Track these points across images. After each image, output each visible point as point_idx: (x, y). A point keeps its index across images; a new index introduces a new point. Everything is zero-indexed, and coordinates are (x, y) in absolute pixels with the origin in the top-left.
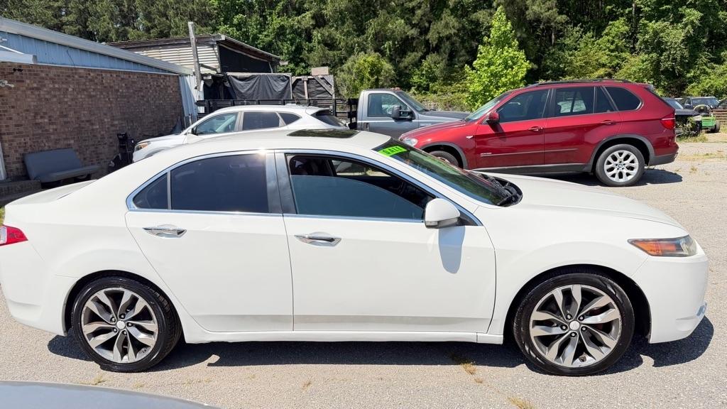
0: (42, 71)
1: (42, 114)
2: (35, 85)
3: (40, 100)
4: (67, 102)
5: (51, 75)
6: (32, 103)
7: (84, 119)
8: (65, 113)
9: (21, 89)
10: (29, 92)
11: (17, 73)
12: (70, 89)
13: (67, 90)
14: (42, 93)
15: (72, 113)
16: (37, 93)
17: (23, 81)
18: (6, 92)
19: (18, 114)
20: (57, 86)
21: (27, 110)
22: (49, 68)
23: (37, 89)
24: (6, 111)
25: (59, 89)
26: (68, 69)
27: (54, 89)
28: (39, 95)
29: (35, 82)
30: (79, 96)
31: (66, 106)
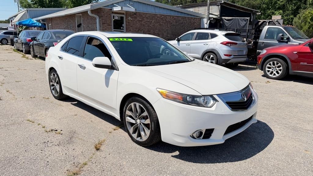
0: (144, 15)
1: (141, 30)
2: (140, 20)
3: (141, 25)
4: (151, 26)
5: (147, 16)
6: (138, 26)
7: (156, 33)
8: (149, 30)
9: (136, 20)
10: (138, 22)
11: (135, 15)
12: (153, 22)
13: (152, 22)
14: (142, 22)
15: (152, 30)
16: (141, 22)
17: (136, 18)
18: (130, 21)
19: (133, 29)
20: (148, 20)
21: (136, 28)
22: (146, 14)
23: (141, 21)
24: (129, 28)
25: (149, 21)
26: (153, 14)
27: (147, 21)
28: (141, 23)
29: (140, 18)
30: (156, 24)
31: (150, 28)
